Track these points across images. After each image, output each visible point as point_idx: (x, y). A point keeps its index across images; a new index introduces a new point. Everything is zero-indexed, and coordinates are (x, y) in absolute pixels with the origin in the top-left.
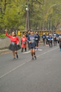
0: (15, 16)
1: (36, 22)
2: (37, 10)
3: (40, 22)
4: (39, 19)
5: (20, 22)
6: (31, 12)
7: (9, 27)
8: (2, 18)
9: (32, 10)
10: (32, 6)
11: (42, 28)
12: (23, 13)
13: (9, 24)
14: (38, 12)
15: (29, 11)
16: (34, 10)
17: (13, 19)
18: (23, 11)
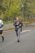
0: (16, 10)
1: (28, 14)
2: (29, 6)
3: (31, 14)
4: (30, 12)
5: (18, 14)
6: (25, 8)
7: (12, 17)
8: (8, 12)
9: (26, 7)
10: (26, 4)
11: (32, 17)
12: (20, 8)
13: (12, 15)
14: (30, 8)
15: (24, 7)
16: (27, 7)
17: (15, 12)
18: (20, 7)
